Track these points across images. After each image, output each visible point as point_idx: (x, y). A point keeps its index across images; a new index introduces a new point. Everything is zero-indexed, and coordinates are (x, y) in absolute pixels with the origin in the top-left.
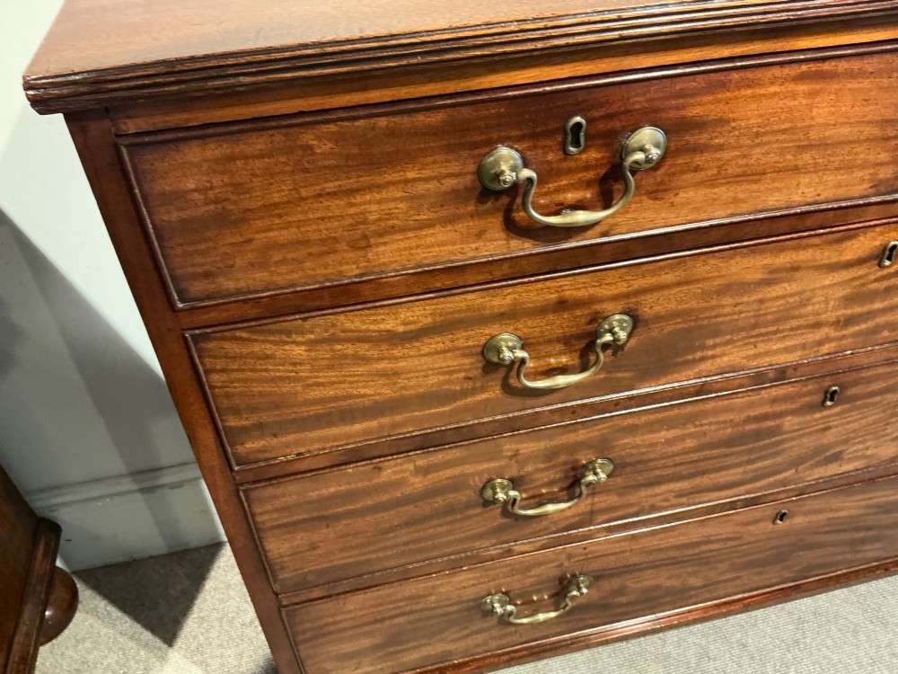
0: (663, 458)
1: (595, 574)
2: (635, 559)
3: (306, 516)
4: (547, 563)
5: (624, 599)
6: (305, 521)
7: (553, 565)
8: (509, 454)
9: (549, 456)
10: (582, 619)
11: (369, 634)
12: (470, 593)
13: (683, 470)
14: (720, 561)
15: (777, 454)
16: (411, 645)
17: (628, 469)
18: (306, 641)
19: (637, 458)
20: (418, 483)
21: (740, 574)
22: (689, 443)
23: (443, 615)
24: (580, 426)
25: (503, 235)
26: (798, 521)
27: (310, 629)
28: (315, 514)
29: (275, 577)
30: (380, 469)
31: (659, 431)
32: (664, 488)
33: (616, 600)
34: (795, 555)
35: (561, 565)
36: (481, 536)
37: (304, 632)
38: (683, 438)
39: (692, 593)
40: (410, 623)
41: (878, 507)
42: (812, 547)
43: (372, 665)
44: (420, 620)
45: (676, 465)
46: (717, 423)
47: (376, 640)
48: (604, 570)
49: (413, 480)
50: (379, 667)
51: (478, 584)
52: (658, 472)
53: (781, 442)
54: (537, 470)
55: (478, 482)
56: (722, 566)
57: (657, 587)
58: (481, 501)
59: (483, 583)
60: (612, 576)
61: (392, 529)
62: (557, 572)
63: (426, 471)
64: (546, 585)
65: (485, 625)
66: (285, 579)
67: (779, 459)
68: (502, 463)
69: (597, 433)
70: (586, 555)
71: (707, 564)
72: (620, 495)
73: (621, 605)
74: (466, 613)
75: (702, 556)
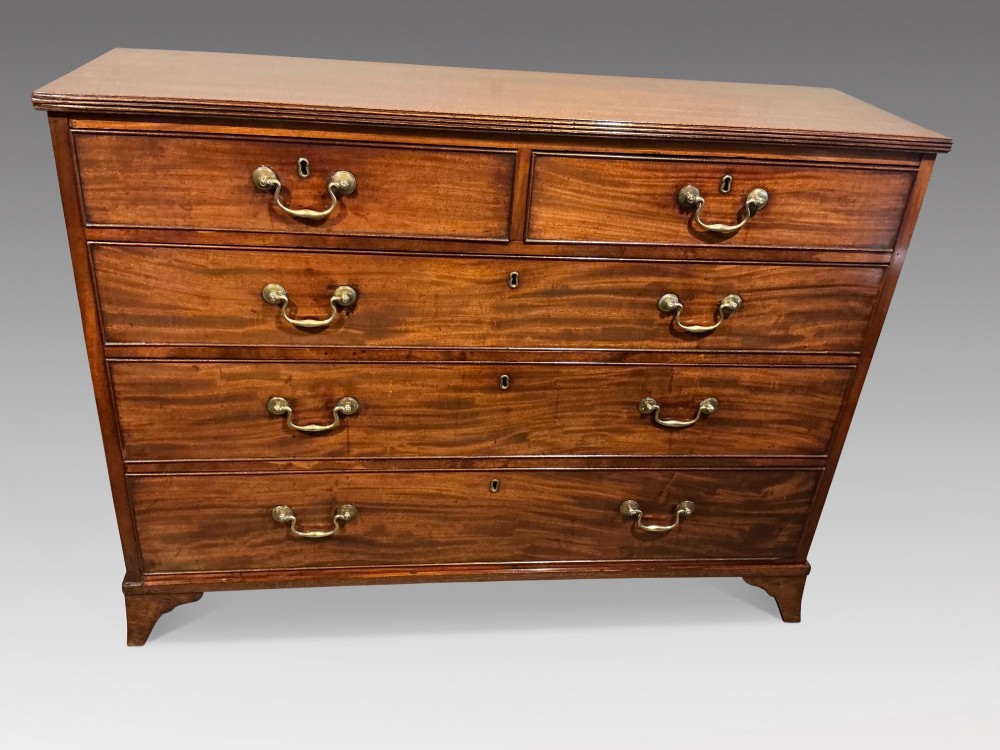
0: (394, 407)
1: (358, 505)
2: (385, 499)
3: (147, 395)
4: (320, 485)
5: (383, 540)
6: (146, 399)
7: (324, 487)
8: (286, 378)
9: (314, 385)
10: (352, 552)
11: (187, 520)
12: (263, 498)
13: (411, 421)
14: (456, 520)
15: (478, 423)
16: (220, 541)
17: (370, 411)
18: (141, 512)
19: (375, 403)
20: (224, 388)
21: (476, 539)
22: (410, 399)
23: (245, 516)
24: (332, 366)
25: (269, 218)
26: (510, 494)
27: (147, 502)
28: (153, 395)
29: (123, 442)
30: (197, 369)
31: (388, 383)
32: (398, 434)
33: (378, 538)
34: (517, 530)
35: (330, 490)
36: (269, 445)
37: (141, 502)
38: (406, 392)
39: (440, 548)
40: (219, 517)
41: (575, 498)
42: (527, 525)
43: (190, 553)
44: (225, 516)
45: (405, 416)
46: (427, 385)
47: (194, 528)
48: (364, 503)
49: (220, 383)
50: (196, 557)
51: (269, 492)
52: (392, 419)
53: (478, 414)
54: (305, 396)
55: (263, 395)
56: (460, 526)
57: (409, 534)
58: (267, 413)
59: (273, 491)
60: (372, 511)
61: (204, 422)
62: (327, 496)
63: (229, 377)
64: (321, 507)
65: (276, 536)
66: (129, 446)
67: (479, 429)
68: (281, 384)
69: (345, 375)
70: (349, 484)
71: (445, 519)
72: (366, 431)
73: (382, 545)
74: (260, 519)
75: (440, 510)
